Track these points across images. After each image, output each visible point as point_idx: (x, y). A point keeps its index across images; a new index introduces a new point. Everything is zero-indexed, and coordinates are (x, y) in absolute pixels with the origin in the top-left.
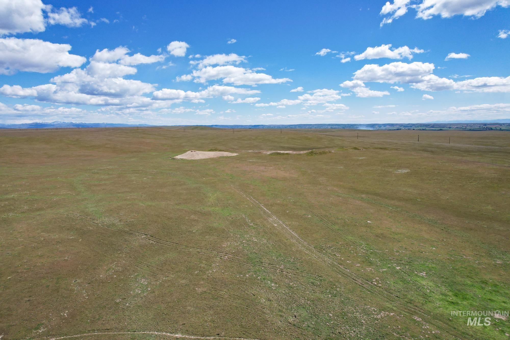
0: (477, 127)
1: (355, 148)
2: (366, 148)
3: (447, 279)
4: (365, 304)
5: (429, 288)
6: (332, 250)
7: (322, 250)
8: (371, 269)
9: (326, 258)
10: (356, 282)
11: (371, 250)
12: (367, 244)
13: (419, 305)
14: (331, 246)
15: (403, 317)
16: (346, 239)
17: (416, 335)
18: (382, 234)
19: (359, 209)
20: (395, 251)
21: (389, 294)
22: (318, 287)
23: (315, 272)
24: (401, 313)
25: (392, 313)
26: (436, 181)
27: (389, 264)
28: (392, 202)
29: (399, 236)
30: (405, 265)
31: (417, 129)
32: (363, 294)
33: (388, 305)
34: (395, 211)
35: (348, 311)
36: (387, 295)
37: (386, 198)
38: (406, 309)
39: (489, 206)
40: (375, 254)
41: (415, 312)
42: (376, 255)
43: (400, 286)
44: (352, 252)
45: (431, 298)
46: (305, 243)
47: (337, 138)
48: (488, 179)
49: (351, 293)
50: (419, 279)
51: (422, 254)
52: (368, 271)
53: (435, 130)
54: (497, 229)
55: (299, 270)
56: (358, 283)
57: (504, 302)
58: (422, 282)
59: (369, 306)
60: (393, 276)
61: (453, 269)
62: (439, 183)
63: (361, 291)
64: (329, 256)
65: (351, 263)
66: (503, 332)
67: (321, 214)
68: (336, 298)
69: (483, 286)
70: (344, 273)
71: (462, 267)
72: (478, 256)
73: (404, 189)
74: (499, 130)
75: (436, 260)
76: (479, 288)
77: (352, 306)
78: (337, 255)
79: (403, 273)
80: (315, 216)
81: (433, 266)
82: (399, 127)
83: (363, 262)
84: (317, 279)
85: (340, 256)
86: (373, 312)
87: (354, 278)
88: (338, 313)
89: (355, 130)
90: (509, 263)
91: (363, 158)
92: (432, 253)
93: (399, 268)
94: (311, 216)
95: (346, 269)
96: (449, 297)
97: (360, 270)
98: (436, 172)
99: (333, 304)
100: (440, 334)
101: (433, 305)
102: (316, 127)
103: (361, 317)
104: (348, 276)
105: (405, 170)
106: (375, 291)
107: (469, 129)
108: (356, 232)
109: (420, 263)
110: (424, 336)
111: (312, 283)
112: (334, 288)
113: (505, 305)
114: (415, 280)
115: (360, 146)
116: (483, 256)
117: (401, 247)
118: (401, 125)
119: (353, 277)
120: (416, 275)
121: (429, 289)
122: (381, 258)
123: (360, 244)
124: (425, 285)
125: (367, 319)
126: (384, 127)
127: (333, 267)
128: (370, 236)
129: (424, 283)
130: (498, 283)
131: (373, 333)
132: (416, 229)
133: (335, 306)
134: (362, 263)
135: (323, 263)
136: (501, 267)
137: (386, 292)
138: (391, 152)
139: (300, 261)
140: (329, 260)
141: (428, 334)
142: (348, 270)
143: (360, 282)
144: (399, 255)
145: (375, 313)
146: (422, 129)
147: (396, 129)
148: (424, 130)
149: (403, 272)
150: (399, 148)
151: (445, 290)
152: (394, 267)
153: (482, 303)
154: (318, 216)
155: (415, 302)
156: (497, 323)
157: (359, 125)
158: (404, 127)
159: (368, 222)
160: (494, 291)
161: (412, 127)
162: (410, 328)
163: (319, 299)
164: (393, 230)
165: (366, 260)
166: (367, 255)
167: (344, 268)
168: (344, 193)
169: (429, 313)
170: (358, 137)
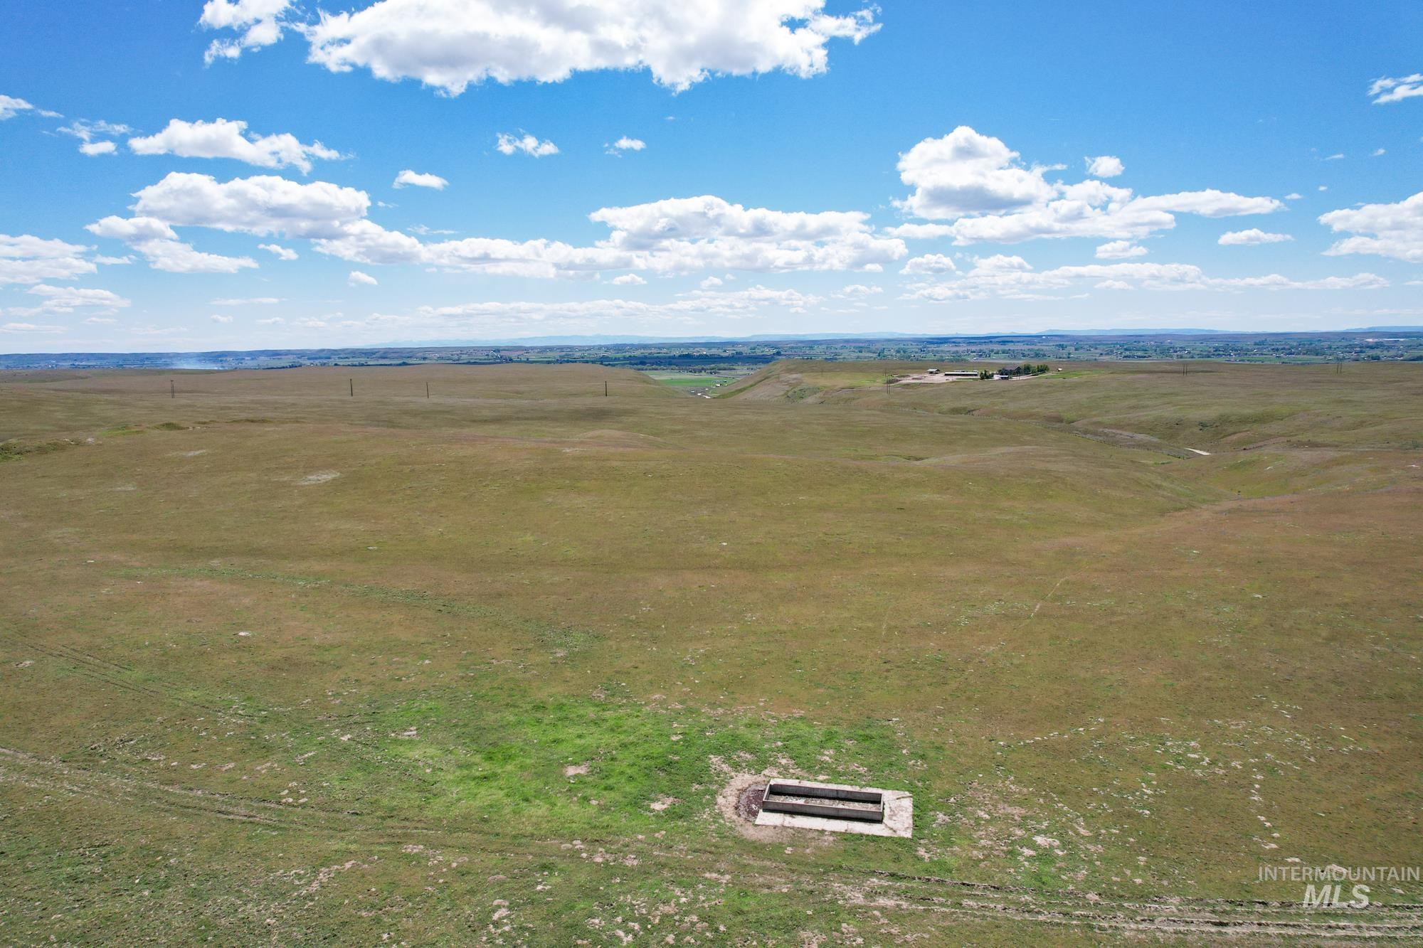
0: (481, 356)
1: (170, 426)
2: (205, 423)
3: (465, 725)
4: (270, 870)
5: (430, 762)
6: (133, 750)
7: (97, 758)
8: (269, 764)
9: (115, 778)
10: (231, 817)
11: (263, 713)
12: (249, 698)
13: (410, 814)
14: (125, 736)
15: (379, 859)
16: (176, 702)
17: (415, 890)
18: (286, 659)
19: (208, 604)
20: (331, 696)
21: (333, 815)
22: (97, 882)
23: (80, 838)
24: (371, 853)
25: (347, 861)
26: (408, 492)
27: (318, 735)
28: (304, 566)
29: (336, 652)
30: (363, 723)
31: (344, 364)
32: (257, 844)
33: (335, 845)
34: (313, 589)
35: (219, 912)
36: (327, 820)
37: (285, 557)
38: (382, 837)
39: (529, 534)
40: (275, 720)
41: (405, 835)
42: (278, 721)
43: (358, 783)
44: (204, 733)
45: (438, 785)
46: (21, 756)
47: (100, 397)
48: (518, 474)
49: (219, 854)
50: (401, 749)
51: (400, 685)
52: (263, 772)
53: (391, 365)
54: (548, 582)
55: (8, 855)
56: (238, 818)
57: (580, 736)
58: (410, 754)
59: (282, 871)
60: (334, 763)
61: (476, 697)
62: (417, 497)
63: (250, 838)
64: (125, 771)
65: (204, 767)
66: (586, 799)
67: (72, 647)
68: (170, 889)
69: (539, 715)
70: (187, 805)
71: (493, 688)
72: (521, 652)
73: (331, 526)
74: (525, 362)
75: (434, 689)
76: (532, 722)
77: (228, 893)
78: (154, 759)
79: (359, 746)
80: (50, 658)
81: (432, 704)
82: (297, 360)
83: (243, 751)
84: (88, 860)
85: (162, 758)
86: (297, 882)
87: (223, 809)
88: (186, 934)
89: (161, 372)
90: (577, 650)
91: (197, 453)
92: (423, 675)
93: (349, 736)
94: (32, 662)
95: (191, 789)
96: (475, 768)
97: (238, 777)
98: (407, 469)
99: (161, 913)
100: (469, 861)
101: (445, 801)
102: (10, 362)
103: (263, 911)
104: (200, 809)
105: (327, 474)
106: (293, 822)
107: (465, 361)
108: (206, 671)
109: (398, 708)
110: (436, 883)
111: (73, 878)
112: (158, 862)
113: (583, 741)
114: (394, 754)
115: (185, 418)
116: (530, 650)
117: (344, 680)
118: (301, 354)
119: (217, 806)
120: (395, 741)
121: (429, 766)
122: (295, 724)
123: (225, 703)
124: (420, 758)
125: (280, 911)
126: (252, 359)
127: (144, 798)
128: (254, 674)
129: (416, 754)
130: (564, 701)
131: (303, 940)
132: (377, 623)
133: (169, 916)
134: (241, 756)
135: (105, 798)
136: (565, 663)
137: (322, 814)
138: (280, 429)
139: (10, 822)
140: (126, 784)
141: (443, 875)
142: (200, 792)
143: (243, 811)
144: (342, 704)
145: (302, 882)
146: (357, 363)
147: (287, 365)
148: (363, 365)
149: (361, 743)
150: (304, 418)
151: (466, 755)
152: (334, 739)
153: (542, 754)
154: (61, 655)
155: (401, 809)
156: (572, 786)
157: (171, 357)
158: (309, 359)
159: (242, 634)
160: (560, 719)
161: (330, 358)
162: (400, 880)
163: (107, 919)
164: (316, 641)
165: (252, 744)
166: (253, 729)
167: (185, 789)
168: (150, 565)
169: (437, 823)
170: (173, 392)
